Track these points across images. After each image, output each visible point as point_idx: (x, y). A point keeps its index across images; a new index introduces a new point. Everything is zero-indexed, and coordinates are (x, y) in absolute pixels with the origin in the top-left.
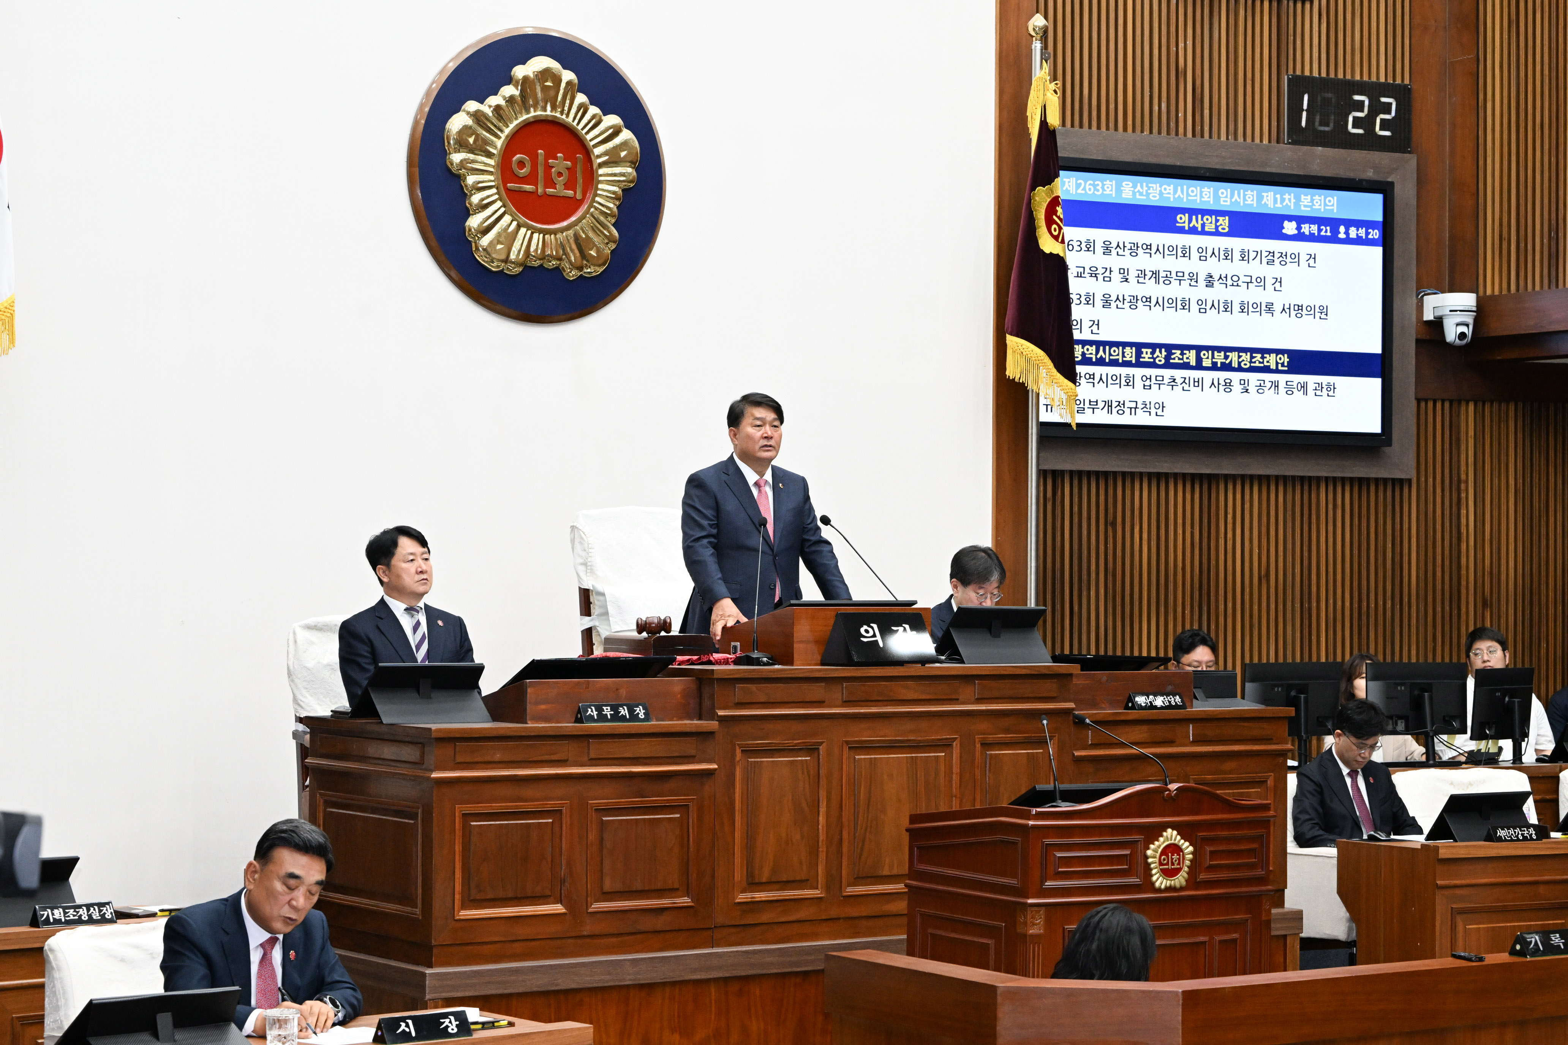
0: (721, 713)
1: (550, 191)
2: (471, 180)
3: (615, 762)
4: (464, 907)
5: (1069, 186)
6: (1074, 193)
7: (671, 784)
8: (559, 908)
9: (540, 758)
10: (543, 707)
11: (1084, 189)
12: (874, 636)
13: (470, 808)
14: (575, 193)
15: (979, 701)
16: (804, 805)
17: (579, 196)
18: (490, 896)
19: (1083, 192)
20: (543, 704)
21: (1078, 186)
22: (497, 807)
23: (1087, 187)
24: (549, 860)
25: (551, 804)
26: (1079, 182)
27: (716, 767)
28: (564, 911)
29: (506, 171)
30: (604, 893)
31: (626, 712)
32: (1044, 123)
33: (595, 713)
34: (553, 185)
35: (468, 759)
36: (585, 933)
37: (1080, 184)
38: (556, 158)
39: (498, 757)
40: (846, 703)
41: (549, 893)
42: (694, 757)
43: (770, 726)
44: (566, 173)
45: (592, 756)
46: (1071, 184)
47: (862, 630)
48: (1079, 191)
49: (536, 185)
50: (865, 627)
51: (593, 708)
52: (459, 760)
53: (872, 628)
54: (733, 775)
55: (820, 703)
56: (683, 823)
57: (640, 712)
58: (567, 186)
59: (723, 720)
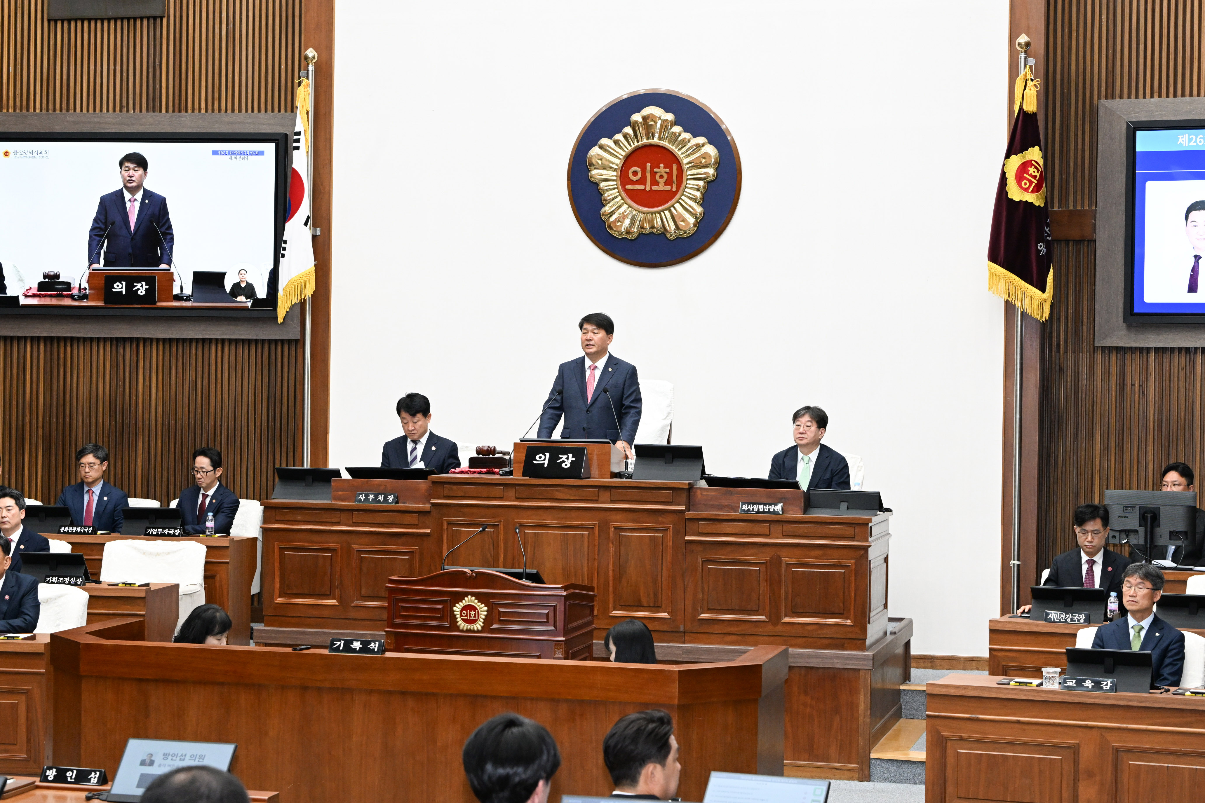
0: (433, 501)
1: (654, 188)
2: (602, 185)
3: (369, 525)
4: (280, 596)
5: (1183, 141)
6: (1187, 145)
7: (403, 539)
8: (334, 602)
9: (324, 520)
10: (340, 493)
11: (1195, 142)
12: (544, 460)
13: (284, 544)
14: (672, 188)
15: (612, 502)
16: (489, 556)
17: (674, 189)
18: (295, 592)
19: (1195, 144)
20: (341, 491)
21: (1190, 140)
22: (298, 544)
23: (1198, 140)
24: (329, 575)
25: (332, 546)
26: (1190, 137)
27: (429, 531)
28: (337, 604)
29: (624, 178)
30: (361, 596)
31: (382, 498)
32: (1021, 109)
33: (364, 497)
34: (657, 184)
35: (282, 519)
36: (350, 617)
37: (1192, 138)
38: (659, 167)
39: (299, 518)
40: (518, 499)
41: (329, 594)
42: (417, 525)
43: (466, 510)
44: (665, 176)
45: (354, 521)
46: (1184, 139)
47: (537, 457)
48: (1191, 144)
49: (645, 185)
50: (541, 455)
51: (364, 495)
52: (277, 518)
53: (545, 456)
54: (442, 536)
55: (501, 498)
56: (410, 561)
57: (391, 498)
58: (666, 184)
59: (433, 505)
